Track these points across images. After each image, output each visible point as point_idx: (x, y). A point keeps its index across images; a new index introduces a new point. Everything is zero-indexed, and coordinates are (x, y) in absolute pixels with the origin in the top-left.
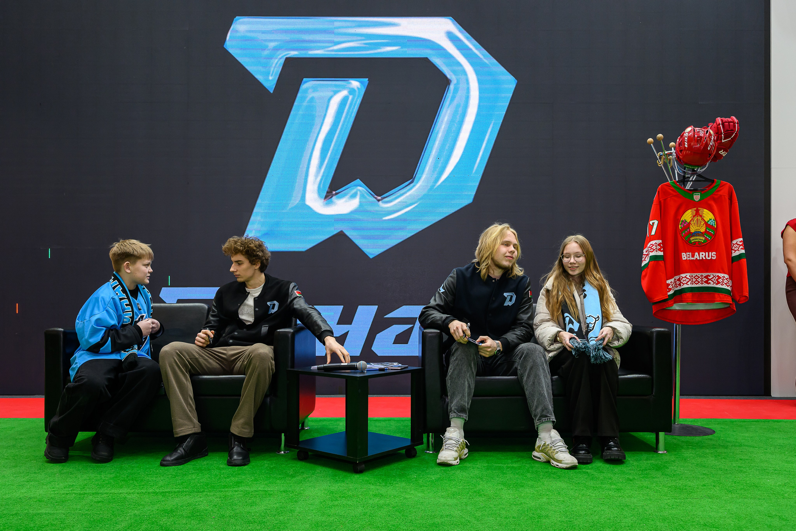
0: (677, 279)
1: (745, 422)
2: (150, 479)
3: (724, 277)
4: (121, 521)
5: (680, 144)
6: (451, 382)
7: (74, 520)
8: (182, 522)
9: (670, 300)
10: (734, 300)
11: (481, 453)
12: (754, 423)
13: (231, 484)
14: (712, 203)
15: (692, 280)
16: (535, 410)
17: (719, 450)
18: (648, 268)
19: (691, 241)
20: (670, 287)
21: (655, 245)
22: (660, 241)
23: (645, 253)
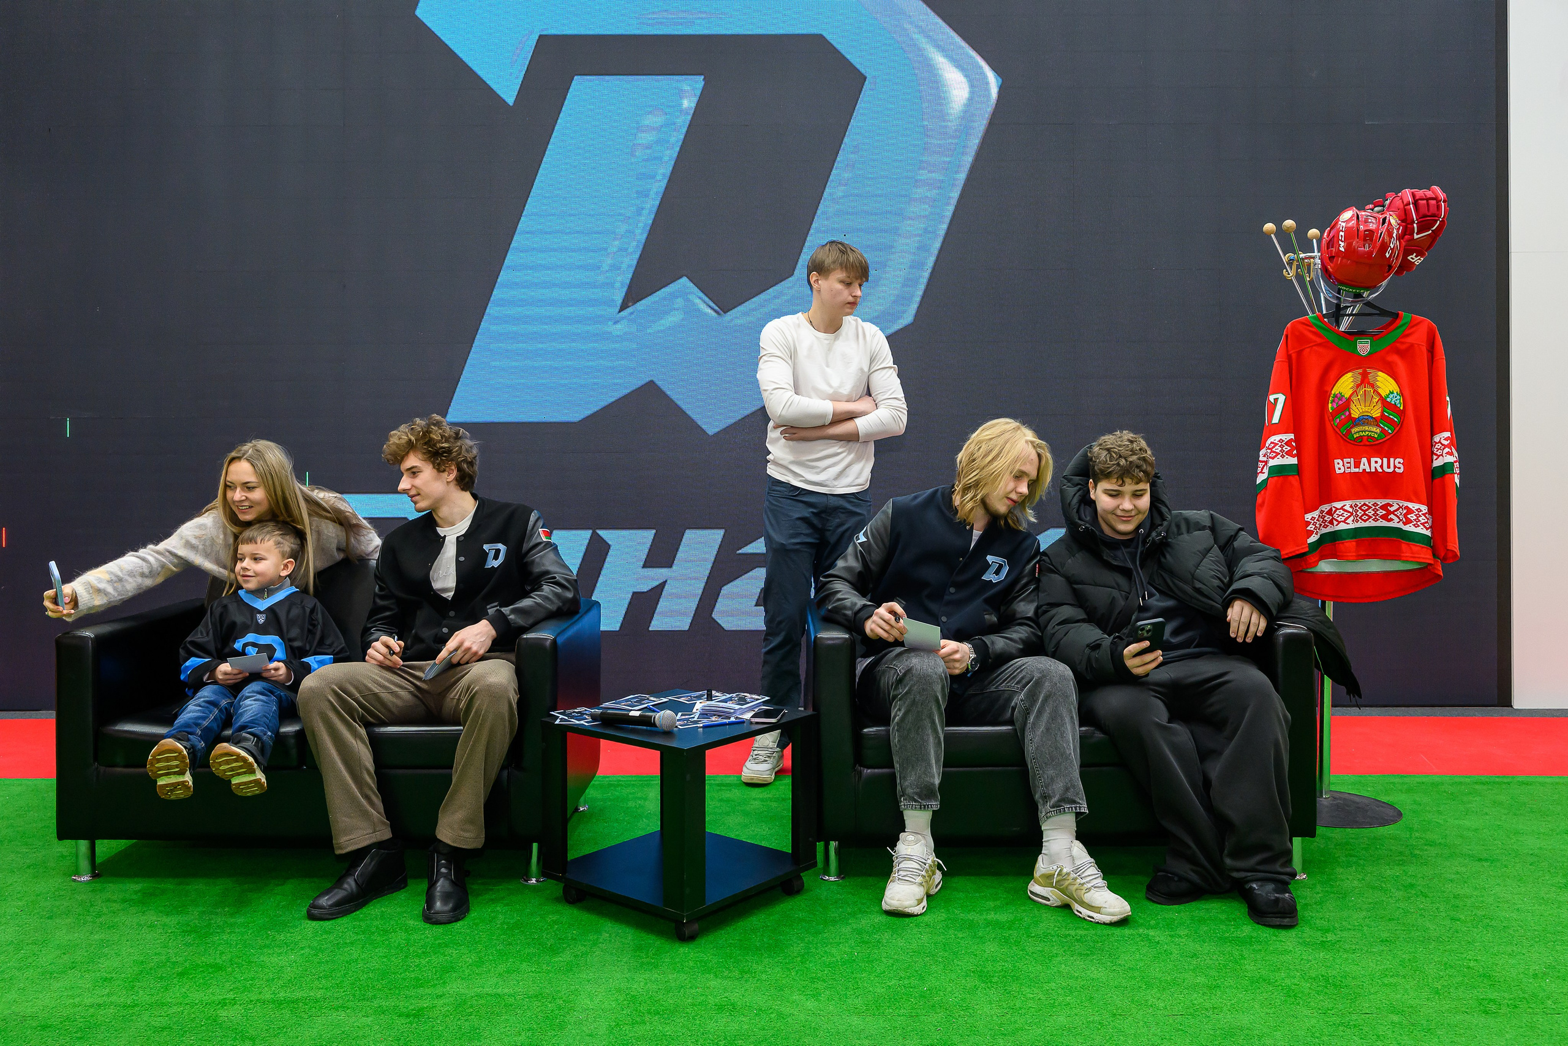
0: (1325, 511)
3: (1419, 510)
5: (1329, 243)
9: (1311, 554)
10: (1436, 557)
14: (1395, 358)
15: (1356, 514)
18: (1266, 488)
19: (1353, 435)
20: (1311, 527)
21: (1280, 444)
22: (1292, 436)
23: (1261, 459)
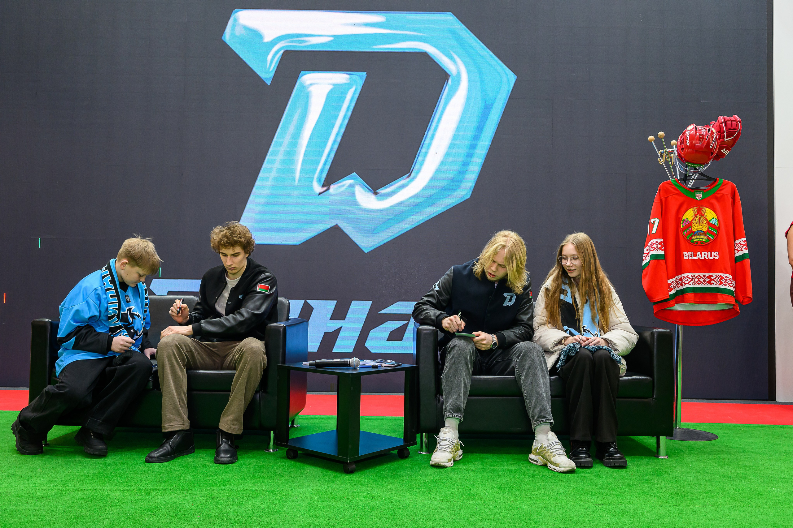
0: (679, 278)
1: (749, 427)
2: (135, 476)
3: (727, 277)
4: (103, 519)
5: (681, 142)
6: (446, 381)
7: (55, 517)
8: (166, 521)
9: (671, 300)
10: (737, 302)
11: (476, 454)
12: (759, 428)
13: (218, 482)
14: (715, 202)
15: (694, 280)
16: (533, 411)
17: (722, 456)
18: (648, 266)
19: (693, 240)
20: (671, 286)
21: (656, 243)
22: (662, 240)
23: (645, 252)
